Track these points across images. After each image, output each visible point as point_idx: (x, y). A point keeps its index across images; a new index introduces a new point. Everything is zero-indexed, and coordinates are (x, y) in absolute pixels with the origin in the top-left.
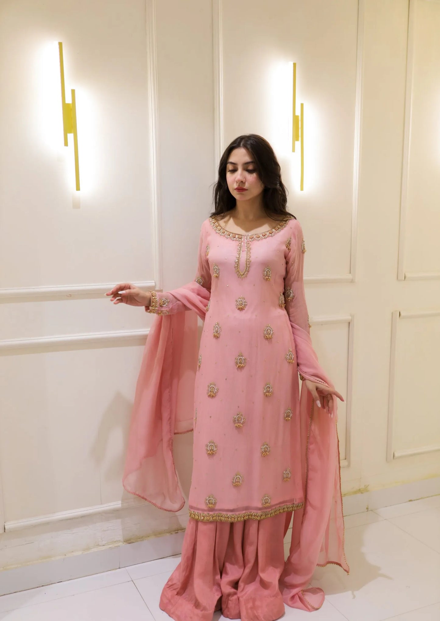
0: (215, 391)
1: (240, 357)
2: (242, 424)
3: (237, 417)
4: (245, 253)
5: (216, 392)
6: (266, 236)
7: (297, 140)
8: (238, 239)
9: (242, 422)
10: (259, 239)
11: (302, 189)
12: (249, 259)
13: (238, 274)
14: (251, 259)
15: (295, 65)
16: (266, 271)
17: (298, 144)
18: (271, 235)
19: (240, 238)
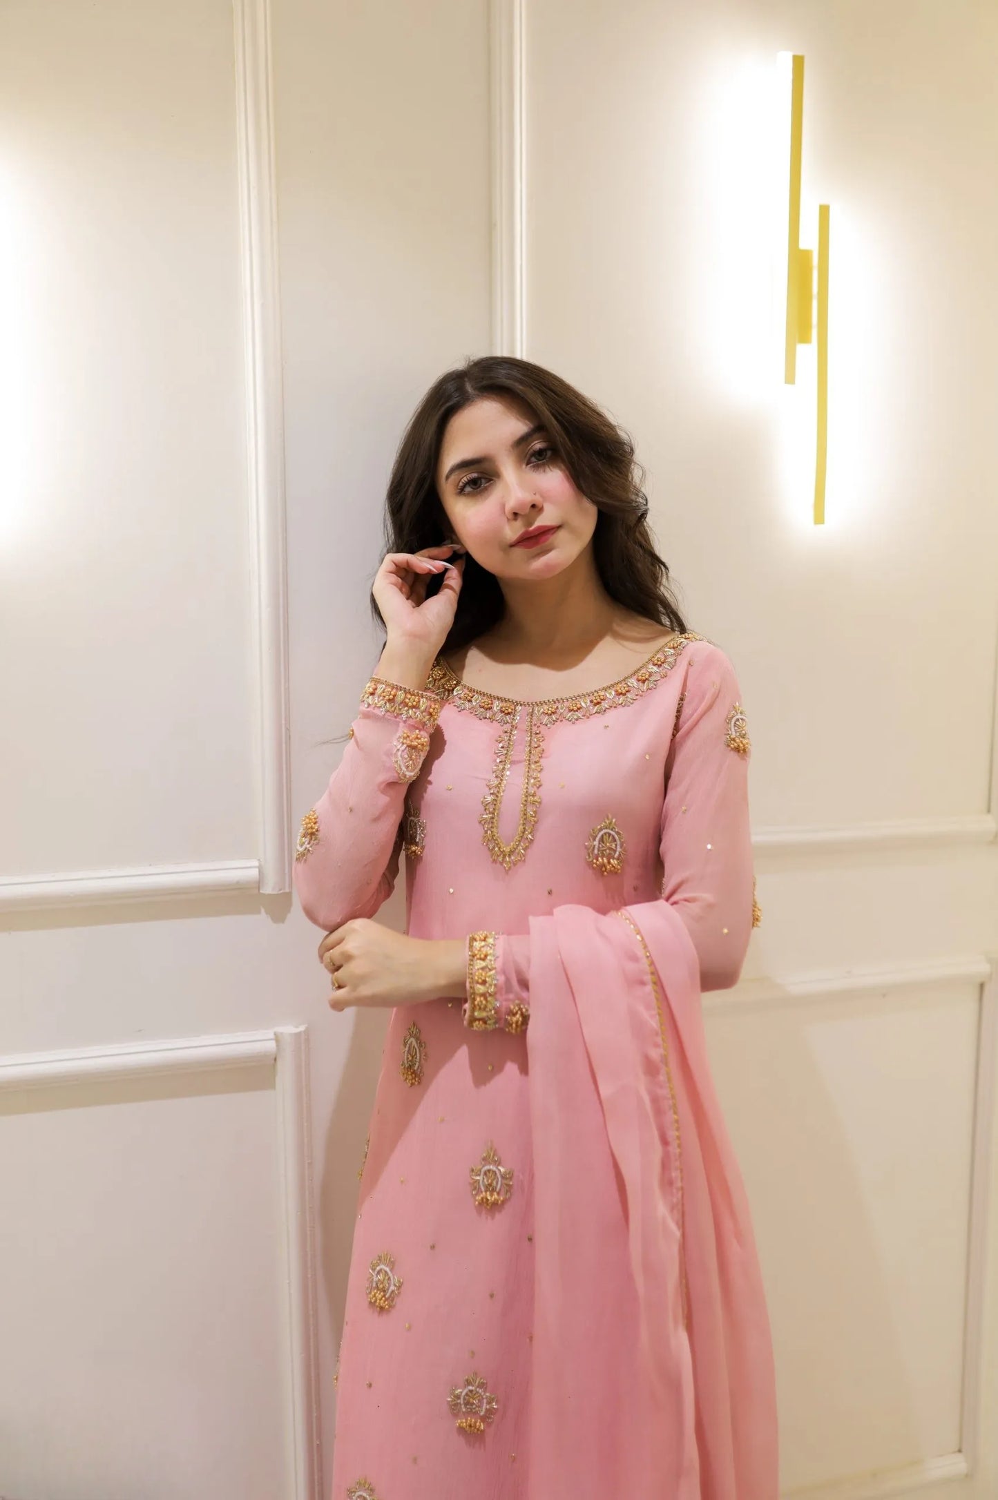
0: (392, 1288)
1: (490, 1164)
2: (483, 1419)
3: (464, 1394)
4: (522, 768)
5: (393, 1291)
6: (605, 704)
7: (805, 339)
8: (500, 716)
9: (482, 1413)
10: (579, 714)
11: (819, 518)
12: (534, 795)
13: (494, 848)
14: (542, 793)
15: (798, 62)
16: (597, 839)
17: (807, 354)
18: (622, 698)
19: (509, 713)
